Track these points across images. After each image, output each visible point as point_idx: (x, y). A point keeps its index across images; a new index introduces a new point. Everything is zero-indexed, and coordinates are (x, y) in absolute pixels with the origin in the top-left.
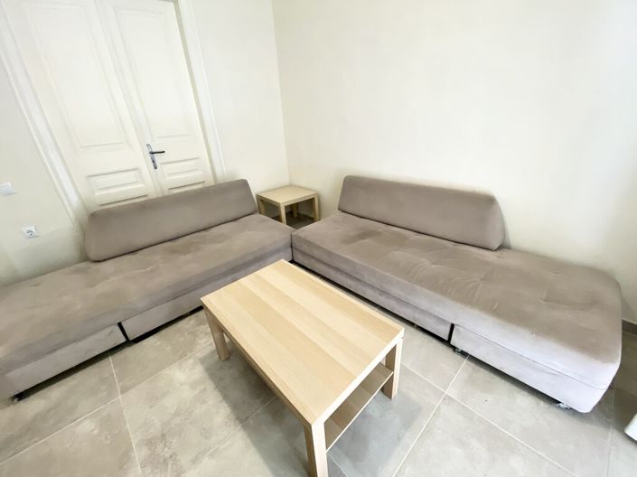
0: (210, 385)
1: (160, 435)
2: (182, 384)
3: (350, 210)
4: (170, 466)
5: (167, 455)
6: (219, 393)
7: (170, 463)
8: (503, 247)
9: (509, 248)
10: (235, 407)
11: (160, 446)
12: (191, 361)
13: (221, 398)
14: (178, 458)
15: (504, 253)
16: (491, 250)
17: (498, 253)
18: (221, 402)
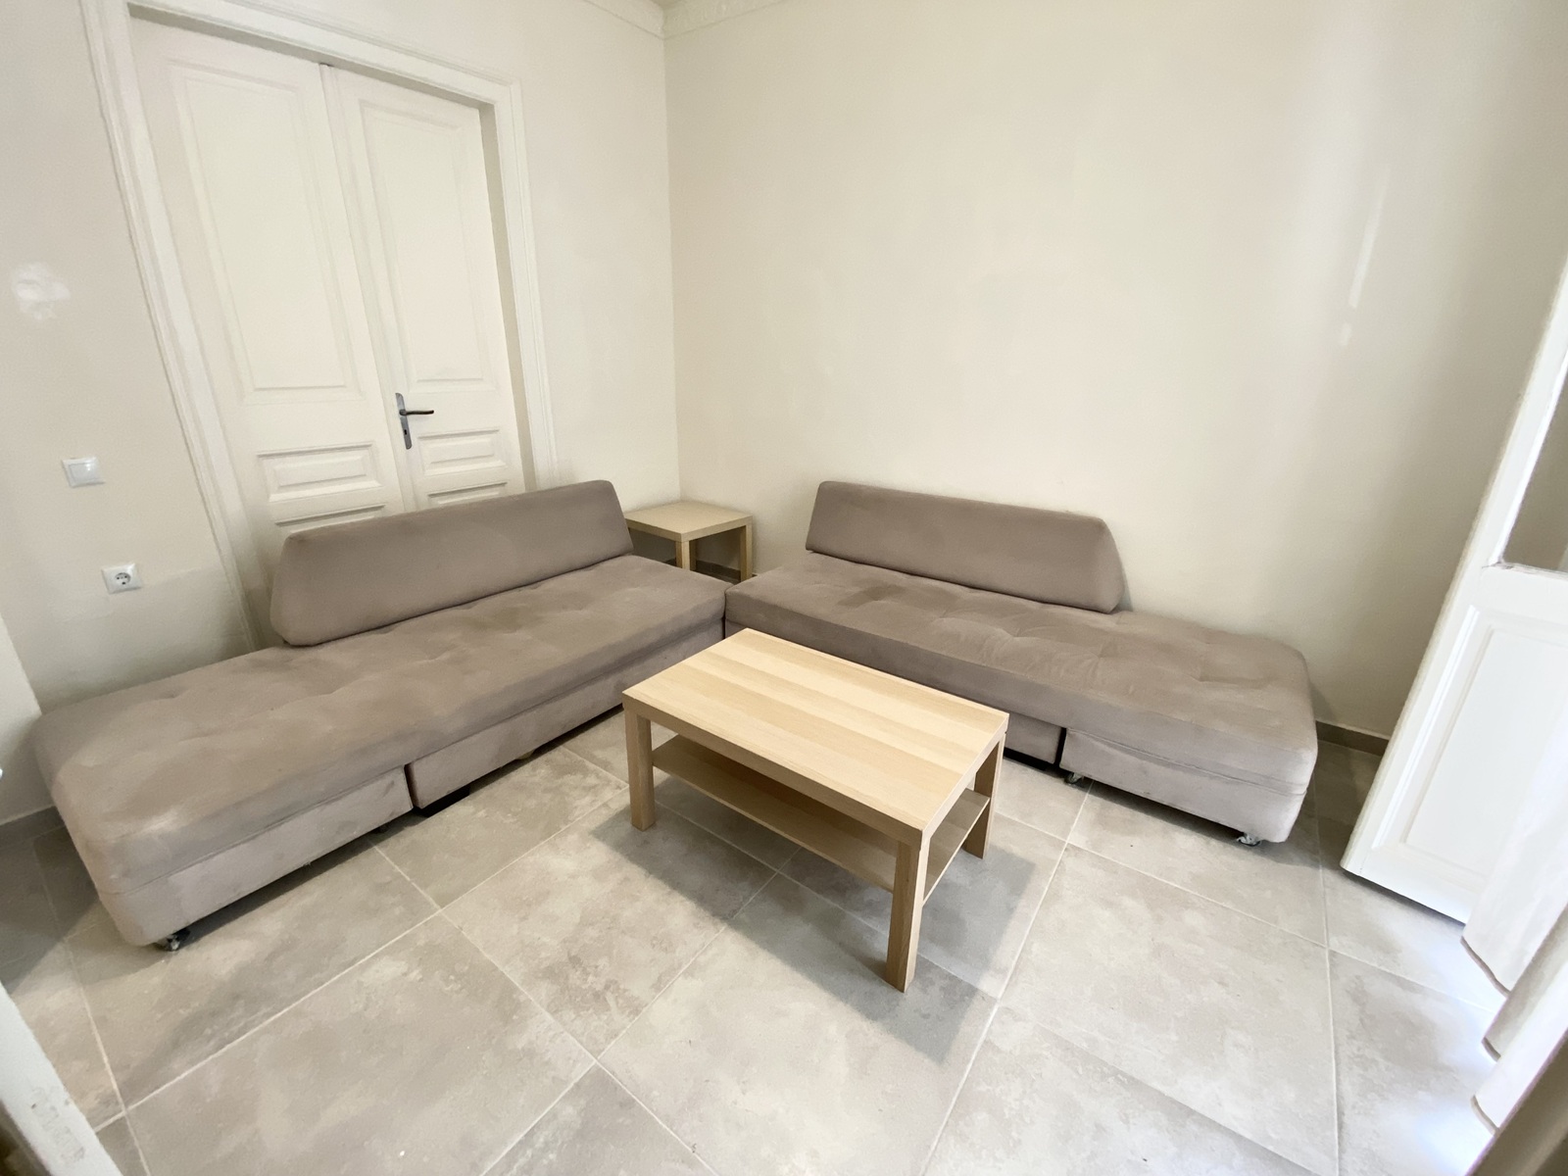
0: (635, 871)
1: (565, 959)
2: (573, 876)
3: (835, 548)
4: (612, 1003)
5: (599, 987)
6: (660, 882)
7: (610, 997)
8: (1120, 608)
9: (1129, 609)
10: (701, 898)
11: (575, 977)
12: (573, 837)
13: (668, 889)
14: (622, 987)
15: (1124, 616)
16: (1106, 613)
17: (1116, 617)
18: (669, 893)
